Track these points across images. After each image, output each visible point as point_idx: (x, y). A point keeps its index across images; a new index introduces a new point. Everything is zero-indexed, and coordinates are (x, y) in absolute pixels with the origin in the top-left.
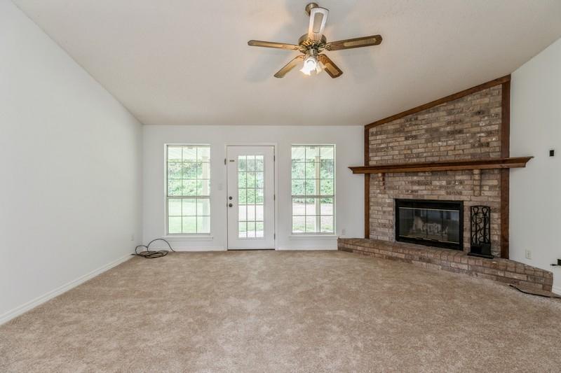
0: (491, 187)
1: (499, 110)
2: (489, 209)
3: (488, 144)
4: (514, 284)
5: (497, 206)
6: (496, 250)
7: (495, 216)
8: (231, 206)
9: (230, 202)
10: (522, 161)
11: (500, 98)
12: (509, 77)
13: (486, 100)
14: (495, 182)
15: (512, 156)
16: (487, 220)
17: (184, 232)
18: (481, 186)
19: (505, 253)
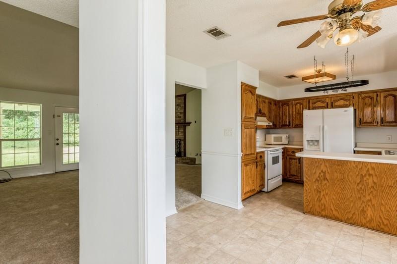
0: (182, 132)
1: (183, 105)
2: (181, 140)
3: (180, 117)
4: (187, 163)
5: (183, 139)
6: (183, 154)
7: (182, 142)
8: (58, 144)
9: (57, 142)
10: (189, 124)
11: (183, 101)
12: (186, 95)
13: (180, 101)
14: (182, 130)
15: (187, 122)
16: (180, 144)
17: (29, 164)
18: (178, 132)
19: (185, 155)
